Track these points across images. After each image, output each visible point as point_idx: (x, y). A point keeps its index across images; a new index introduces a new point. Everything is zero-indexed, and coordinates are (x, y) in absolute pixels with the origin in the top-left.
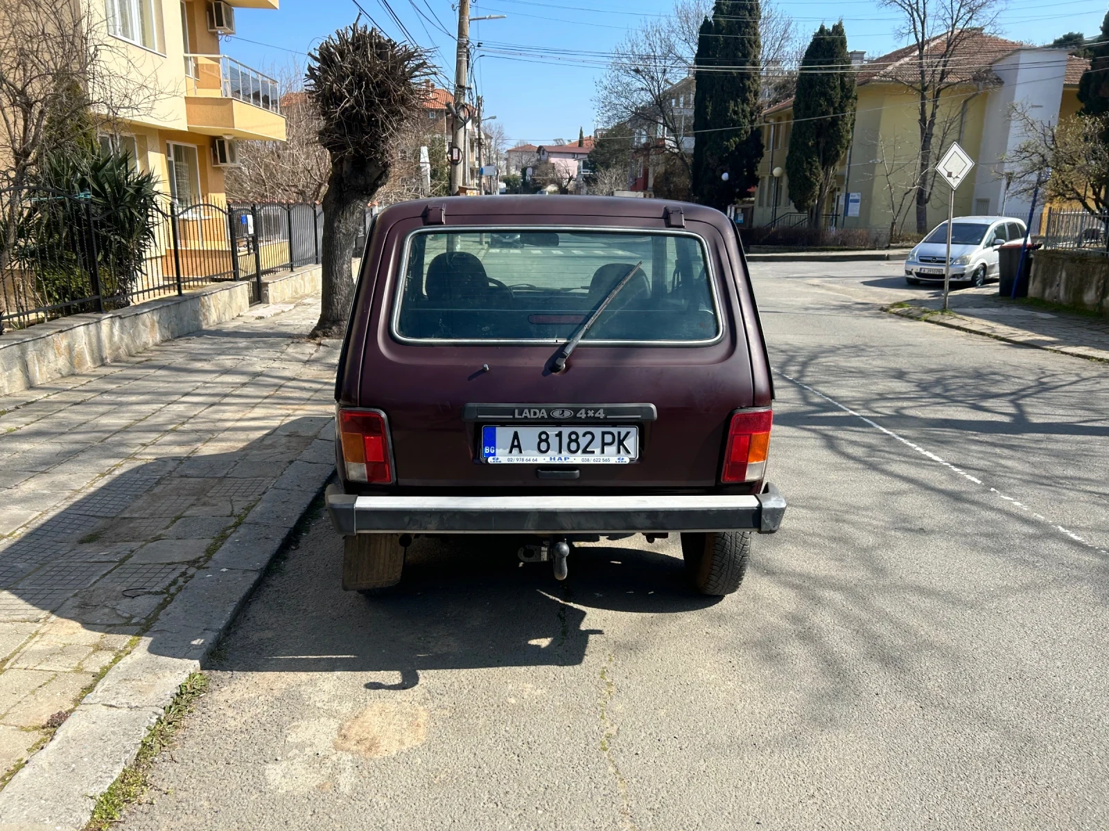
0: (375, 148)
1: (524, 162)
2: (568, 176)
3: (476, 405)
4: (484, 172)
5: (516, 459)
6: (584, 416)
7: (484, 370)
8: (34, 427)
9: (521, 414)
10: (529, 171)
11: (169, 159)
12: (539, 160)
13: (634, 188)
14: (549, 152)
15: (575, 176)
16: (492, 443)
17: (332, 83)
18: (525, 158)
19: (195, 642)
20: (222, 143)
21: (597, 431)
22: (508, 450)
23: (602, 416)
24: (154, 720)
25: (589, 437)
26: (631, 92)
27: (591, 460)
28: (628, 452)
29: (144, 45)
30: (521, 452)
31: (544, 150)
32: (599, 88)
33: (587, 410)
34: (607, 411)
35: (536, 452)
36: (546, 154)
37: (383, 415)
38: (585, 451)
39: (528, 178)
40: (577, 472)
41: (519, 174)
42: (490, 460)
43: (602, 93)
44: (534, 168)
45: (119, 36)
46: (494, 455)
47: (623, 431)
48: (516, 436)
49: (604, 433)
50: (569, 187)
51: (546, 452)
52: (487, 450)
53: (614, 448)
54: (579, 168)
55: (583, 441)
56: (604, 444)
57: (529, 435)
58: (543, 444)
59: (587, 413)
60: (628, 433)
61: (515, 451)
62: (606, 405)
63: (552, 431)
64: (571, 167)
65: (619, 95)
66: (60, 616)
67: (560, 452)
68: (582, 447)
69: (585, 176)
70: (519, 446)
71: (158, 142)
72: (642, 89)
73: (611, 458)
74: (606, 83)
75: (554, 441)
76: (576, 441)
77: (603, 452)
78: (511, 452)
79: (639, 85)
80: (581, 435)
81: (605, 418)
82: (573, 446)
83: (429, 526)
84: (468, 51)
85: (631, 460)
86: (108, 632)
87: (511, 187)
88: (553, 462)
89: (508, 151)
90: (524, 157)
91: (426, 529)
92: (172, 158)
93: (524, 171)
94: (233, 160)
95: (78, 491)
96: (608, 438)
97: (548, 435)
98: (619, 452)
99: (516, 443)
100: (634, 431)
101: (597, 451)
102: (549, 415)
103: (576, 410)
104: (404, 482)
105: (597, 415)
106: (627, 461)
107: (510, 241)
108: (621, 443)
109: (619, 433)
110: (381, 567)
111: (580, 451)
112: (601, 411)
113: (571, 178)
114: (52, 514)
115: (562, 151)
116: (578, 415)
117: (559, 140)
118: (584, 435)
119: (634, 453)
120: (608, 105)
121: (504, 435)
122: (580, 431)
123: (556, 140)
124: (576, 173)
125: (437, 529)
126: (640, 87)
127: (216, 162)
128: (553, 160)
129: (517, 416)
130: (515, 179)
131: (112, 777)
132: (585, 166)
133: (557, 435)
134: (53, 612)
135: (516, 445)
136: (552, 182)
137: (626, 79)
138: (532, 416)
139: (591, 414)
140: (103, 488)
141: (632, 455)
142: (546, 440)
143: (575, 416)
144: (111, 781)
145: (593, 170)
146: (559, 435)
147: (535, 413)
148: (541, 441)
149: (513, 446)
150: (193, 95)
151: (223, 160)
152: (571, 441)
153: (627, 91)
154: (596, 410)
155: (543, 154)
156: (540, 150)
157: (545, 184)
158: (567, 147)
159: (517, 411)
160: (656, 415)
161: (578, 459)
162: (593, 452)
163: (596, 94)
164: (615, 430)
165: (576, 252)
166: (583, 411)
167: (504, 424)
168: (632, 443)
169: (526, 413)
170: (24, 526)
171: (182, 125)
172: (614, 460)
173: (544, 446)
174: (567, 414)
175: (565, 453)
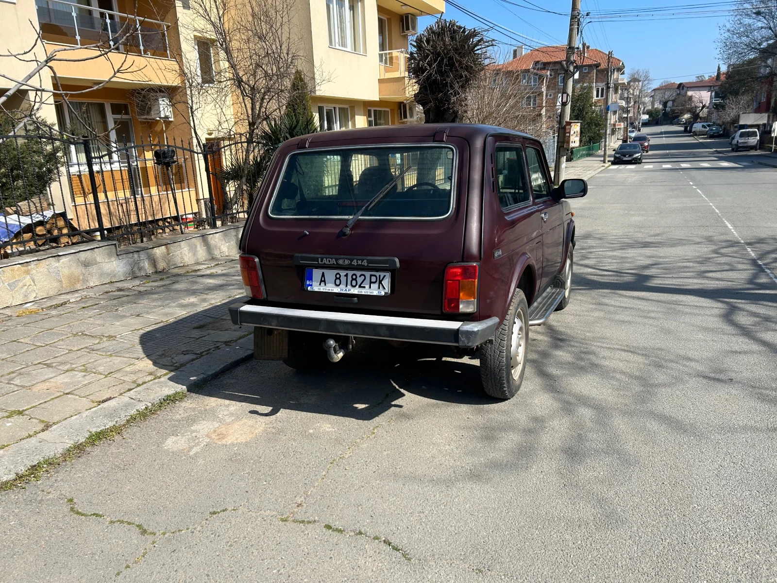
0: (448, 101)
1: (666, 97)
2: (701, 105)
3: (300, 255)
4: (610, 109)
5: (323, 289)
6: (356, 264)
7: (306, 235)
8: (224, 272)
9: (322, 261)
10: (670, 104)
11: (370, 119)
12: (678, 94)
13: (758, 111)
14: (688, 87)
15: (707, 105)
16: (311, 279)
17: (419, 61)
18: (667, 95)
19: (191, 378)
20: (405, 106)
21: (368, 274)
22: (319, 283)
23: (366, 264)
24: (144, 407)
25: (363, 277)
26: (752, 31)
27: (363, 292)
28: (384, 288)
29: (355, 50)
30: (325, 285)
31: (683, 87)
32: (722, 31)
33: (357, 260)
34: (369, 262)
35: (334, 285)
36: (685, 88)
37: (257, 260)
38: (360, 287)
39: (668, 109)
40: (356, 299)
41: (661, 107)
42: (309, 288)
43: (723, 35)
44: (673, 101)
45: (337, 47)
46: (311, 285)
47: (382, 274)
48: (323, 275)
49: (371, 276)
50: (701, 115)
51: (339, 285)
52: (308, 282)
53: (376, 285)
54: (711, 98)
55: (360, 280)
56: (371, 283)
57: (330, 274)
58: (337, 281)
59: (357, 262)
60: (385, 276)
61: (323, 284)
62: (369, 258)
63: (343, 273)
64: (705, 97)
65: (740, 35)
66: (148, 358)
67: (347, 286)
68: (359, 284)
69: (715, 104)
70: (324, 281)
71: (362, 109)
72: (762, 28)
73: (374, 291)
74: (728, 26)
75: (343, 279)
76: (355, 279)
77: (370, 287)
78: (320, 284)
79: (760, 24)
80: (358, 276)
81: (368, 266)
82: (354, 283)
83: (273, 324)
84: (579, 20)
85: (386, 293)
86: (160, 368)
87: (653, 117)
88: (342, 292)
89: (654, 90)
90: (666, 93)
91: (271, 325)
92: (372, 119)
93: (665, 104)
94: (411, 116)
95: (212, 304)
96: (373, 279)
97: (340, 275)
98: (379, 288)
99: (323, 279)
100: (388, 275)
101: (367, 286)
102: (337, 262)
103: (352, 260)
104: (270, 299)
105: (363, 264)
106: (383, 293)
107: (630, 159)
108: (380, 282)
109: (380, 276)
110: (275, 349)
111: (357, 286)
112: (365, 261)
113: (703, 107)
114: (192, 313)
115: (699, 85)
116: (353, 263)
117: (701, 76)
118: (360, 276)
119: (388, 289)
120: (729, 45)
121: (317, 273)
122: (358, 273)
123: (698, 77)
124: (709, 102)
125: (276, 326)
126: (760, 25)
127: (401, 119)
128: (690, 93)
129: (320, 263)
130: (657, 111)
131: (105, 426)
132: (717, 96)
133: (345, 276)
134: (147, 356)
135: (323, 281)
136: (688, 111)
137: (747, 21)
138: (328, 263)
139: (360, 262)
140: (224, 304)
141: (386, 291)
142: (339, 278)
143: (351, 264)
144: (104, 428)
145: (723, 98)
146: (346, 275)
147: (329, 261)
148: (337, 278)
149: (321, 281)
150: (382, 77)
151: (405, 117)
152: (353, 279)
153: (748, 31)
154: (362, 260)
155: (683, 89)
156: (681, 86)
157: (682, 113)
158: (706, 82)
159: (320, 259)
160: (398, 265)
161: (355, 291)
162: (364, 287)
163: (719, 37)
164: (377, 274)
165: (684, 165)
166: (355, 261)
167: (317, 268)
168: (386, 283)
169: (325, 261)
170: (175, 318)
171: (376, 97)
172: (375, 293)
173: (338, 282)
174: (347, 262)
175: (349, 287)
